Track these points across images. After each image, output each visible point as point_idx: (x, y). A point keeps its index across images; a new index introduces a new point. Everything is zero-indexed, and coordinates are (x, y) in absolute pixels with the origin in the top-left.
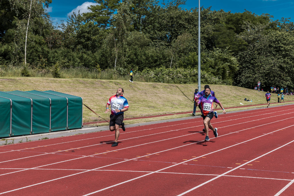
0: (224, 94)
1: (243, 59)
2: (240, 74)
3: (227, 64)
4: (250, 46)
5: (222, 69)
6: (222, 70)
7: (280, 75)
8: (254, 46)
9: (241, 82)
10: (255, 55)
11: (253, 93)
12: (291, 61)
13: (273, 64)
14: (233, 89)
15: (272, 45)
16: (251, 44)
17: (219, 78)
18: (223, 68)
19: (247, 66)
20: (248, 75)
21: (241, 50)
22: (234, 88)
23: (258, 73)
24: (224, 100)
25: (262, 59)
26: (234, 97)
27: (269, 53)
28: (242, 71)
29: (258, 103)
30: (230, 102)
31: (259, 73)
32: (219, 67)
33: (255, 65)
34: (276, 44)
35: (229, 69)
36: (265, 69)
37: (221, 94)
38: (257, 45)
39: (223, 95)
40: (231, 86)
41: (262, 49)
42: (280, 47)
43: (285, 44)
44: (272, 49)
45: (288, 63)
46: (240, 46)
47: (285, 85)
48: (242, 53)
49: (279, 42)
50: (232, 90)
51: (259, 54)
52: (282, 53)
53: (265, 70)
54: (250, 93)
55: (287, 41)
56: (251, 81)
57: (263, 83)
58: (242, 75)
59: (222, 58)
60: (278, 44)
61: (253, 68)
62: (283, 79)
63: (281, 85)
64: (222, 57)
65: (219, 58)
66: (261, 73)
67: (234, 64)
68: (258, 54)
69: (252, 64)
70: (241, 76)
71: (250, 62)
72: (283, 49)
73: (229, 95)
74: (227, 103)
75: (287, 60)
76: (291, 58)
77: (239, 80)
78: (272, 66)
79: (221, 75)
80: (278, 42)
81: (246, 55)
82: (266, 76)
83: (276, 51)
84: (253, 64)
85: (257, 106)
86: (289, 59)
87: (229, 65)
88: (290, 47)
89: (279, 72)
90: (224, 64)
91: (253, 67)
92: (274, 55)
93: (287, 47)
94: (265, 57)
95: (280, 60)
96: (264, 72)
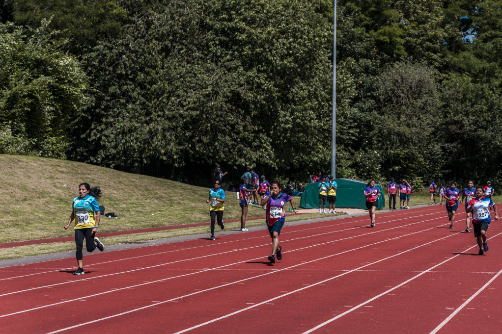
0: (24, 188)
1: (111, 68)
2: (98, 118)
3: (45, 82)
4: (134, 22)
5: (25, 96)
6: (28, 101)
7: (233, 126)
8: (149, 24)
9: (104, 147)
10: (150, 53)
11: (136, 186)
12: (270, 78)
13: (210, 89)
14: (62, 172)
15: (210, 23)
16: (139, 17)
17: (15, 133)
18: (30, 95)
19: (124, 94)
20: (128, 125)
21: (104, 35)
22: (66, 167)
23: (159, 119)
24: (16, 213)
25: (175, 69)
26: (61, 200)
27: (199, 49)
28: (107, 108)
29: (143, 223)
30: (40, 218)
31: (163, 116)
32: (14, 89)
33: (149, 89)
34: (224, 19)
35: (55, 100)
36: (185, 104)
37: (11, 190)
38: (159, 19)
39: (19, 194)
40: (55, 161)
41: (175, 34)
42: (234, 30)
43: (251, 22)
44: (210, 35)
45: (259, 85)
46: (99, 22)
47: (250, 159)
48: (106, 46)
49: (233, 12)
50: (59, 175)
51: (166, 51)
52: (243, 51)
53: (183, 106)
54: (123, 187)
55: (257, 12)
56: (136, 143)
57: (177, 154)
58: (107, 124)
59: (26, 58)
60: (231, 20)
61: (144, 100)
62: (244, 140)
63: (235, 161)
64: (27, 53)
65: (15, 58)
66: (169, 119)
67: (70, 82)
68: (160, 52)
69: (142, 85)
70: (103, 126)
71: (133, 80)
72: (244, 36)
73: (42, 194)
74: (28, 223)
75: (259, 78)
76: (272, 71)
77: (94, 140)
78: (208, 95)
79: (22, 121)
80: (231, 15)
81: (120, 54)
82: (185, 127)
83: (221, 43)
84: (145, 87)
85: (129, 238)
86: (264, 71)
87: (51, 87)
88: (269, 33)
89: (231, 118)
90: (35, 81)
91: (143, 96)
92: (216, 59)
93: (259, 30)
94: (184, 63)
95: (235, 75)
96: (181, 115)
